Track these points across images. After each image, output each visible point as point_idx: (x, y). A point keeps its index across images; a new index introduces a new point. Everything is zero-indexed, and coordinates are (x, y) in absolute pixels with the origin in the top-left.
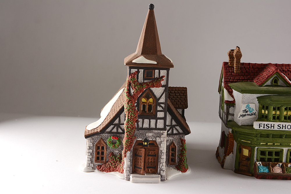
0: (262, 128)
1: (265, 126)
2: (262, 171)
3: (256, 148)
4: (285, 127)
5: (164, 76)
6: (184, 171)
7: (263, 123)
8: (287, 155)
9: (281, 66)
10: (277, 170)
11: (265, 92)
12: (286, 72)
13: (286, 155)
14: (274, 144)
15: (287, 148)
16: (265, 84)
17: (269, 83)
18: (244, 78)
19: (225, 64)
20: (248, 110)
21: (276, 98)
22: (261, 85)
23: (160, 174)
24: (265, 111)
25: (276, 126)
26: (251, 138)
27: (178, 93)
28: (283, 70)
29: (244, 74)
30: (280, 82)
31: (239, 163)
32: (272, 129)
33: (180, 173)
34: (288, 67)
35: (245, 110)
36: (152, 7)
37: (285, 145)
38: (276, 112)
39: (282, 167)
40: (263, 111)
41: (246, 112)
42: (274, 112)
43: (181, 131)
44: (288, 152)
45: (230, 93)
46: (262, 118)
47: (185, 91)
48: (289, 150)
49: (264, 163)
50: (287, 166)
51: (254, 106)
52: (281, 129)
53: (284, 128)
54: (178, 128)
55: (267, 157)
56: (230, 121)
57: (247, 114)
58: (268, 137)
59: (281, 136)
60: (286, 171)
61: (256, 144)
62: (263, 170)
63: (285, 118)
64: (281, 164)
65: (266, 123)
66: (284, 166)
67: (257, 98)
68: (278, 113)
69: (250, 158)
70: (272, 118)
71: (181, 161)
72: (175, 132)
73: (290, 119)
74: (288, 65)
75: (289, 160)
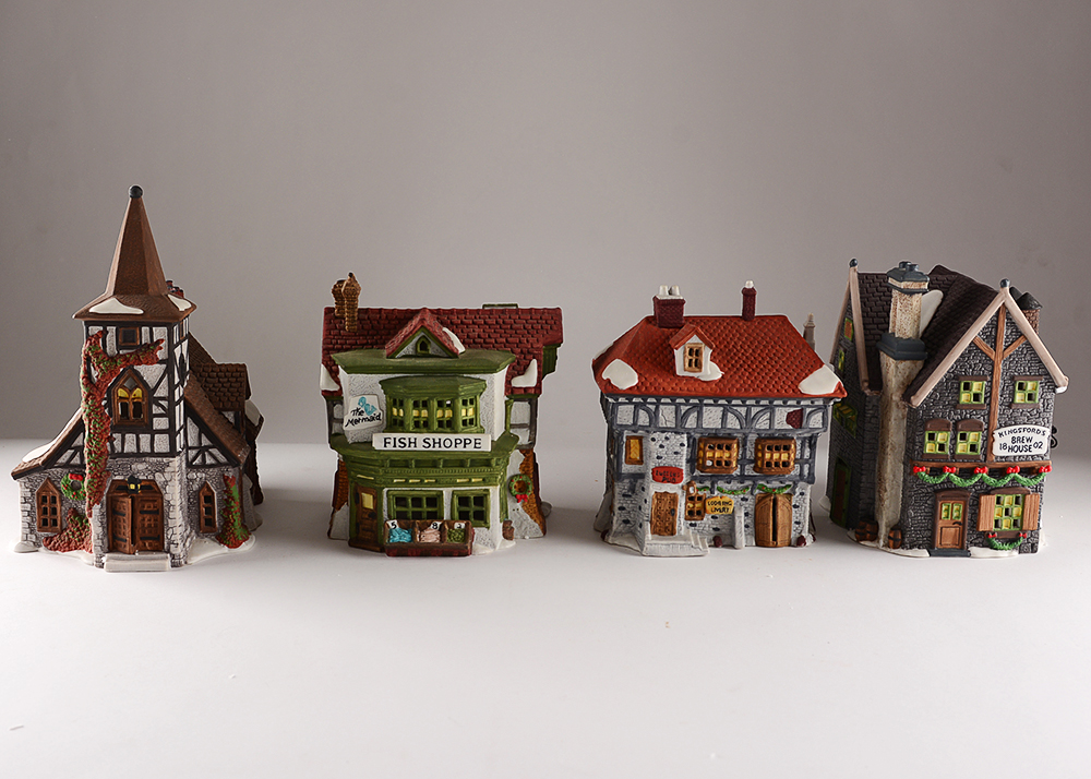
0: (390, 447)
1: (398, 443)
2: (397, 539)
3: (385, 490)
4: (439, 443)
5: (162, 340)
6: (236, 545)
7: (393, 435)
8: (451, 505)
9: (448, 314)
10: (431, 536)
11: (396, 369)
12: (457, 325)
14: (422, 481)
15: (451, 489)
16: (402, 353)
17: (409, 349)
18: (365, 341)
19: (328, 311)
20: (363, 409)
21: (416, 382)
22: (391, 356)
23: (168, 552)
24: (398, 411)
25: (420, 441)
26: (371, 470)
27: (225, 376)
28: (452, 323)
29: (366, 333)
30: (433, 348)
31: (357, 525)
32: (412, 448)
33: (226, 549)
34: (464, 315)
35: (358, 410)
36: (136, 192)
37: (447, 482)
38: (420, 413)
39: (441, 529)
40: (395, 410)
41: (360, 414)
42: (415, 413)
43: (222, 459)
44: (452, 497)
45: (334, 374)
46: (394, 425)
47: (241, 372)
48: (455, 492)
49: (402, 522)
50: (451, 527)
51: (376, 401)
52: (431, 449)
53: (437, 445)
54: (215, 451)
55: (411, 509)
56: (337, 434)
57: (361, 417)
58: (407, 467)
59: (434, 464)
60: (448, 538)
61: (384, 483)
62: (399, 536)
63: (441, 423)
64: (439, 523)
65: (398, 436)
66: (445, 527)
67: (380, 382)
68: (424, 413)
69: (375, 513)
70: (412, 424)
71: (227, 523)
72: (209, 460)
73: (451, 427)
74: (465, 311)
75: (456, 514)
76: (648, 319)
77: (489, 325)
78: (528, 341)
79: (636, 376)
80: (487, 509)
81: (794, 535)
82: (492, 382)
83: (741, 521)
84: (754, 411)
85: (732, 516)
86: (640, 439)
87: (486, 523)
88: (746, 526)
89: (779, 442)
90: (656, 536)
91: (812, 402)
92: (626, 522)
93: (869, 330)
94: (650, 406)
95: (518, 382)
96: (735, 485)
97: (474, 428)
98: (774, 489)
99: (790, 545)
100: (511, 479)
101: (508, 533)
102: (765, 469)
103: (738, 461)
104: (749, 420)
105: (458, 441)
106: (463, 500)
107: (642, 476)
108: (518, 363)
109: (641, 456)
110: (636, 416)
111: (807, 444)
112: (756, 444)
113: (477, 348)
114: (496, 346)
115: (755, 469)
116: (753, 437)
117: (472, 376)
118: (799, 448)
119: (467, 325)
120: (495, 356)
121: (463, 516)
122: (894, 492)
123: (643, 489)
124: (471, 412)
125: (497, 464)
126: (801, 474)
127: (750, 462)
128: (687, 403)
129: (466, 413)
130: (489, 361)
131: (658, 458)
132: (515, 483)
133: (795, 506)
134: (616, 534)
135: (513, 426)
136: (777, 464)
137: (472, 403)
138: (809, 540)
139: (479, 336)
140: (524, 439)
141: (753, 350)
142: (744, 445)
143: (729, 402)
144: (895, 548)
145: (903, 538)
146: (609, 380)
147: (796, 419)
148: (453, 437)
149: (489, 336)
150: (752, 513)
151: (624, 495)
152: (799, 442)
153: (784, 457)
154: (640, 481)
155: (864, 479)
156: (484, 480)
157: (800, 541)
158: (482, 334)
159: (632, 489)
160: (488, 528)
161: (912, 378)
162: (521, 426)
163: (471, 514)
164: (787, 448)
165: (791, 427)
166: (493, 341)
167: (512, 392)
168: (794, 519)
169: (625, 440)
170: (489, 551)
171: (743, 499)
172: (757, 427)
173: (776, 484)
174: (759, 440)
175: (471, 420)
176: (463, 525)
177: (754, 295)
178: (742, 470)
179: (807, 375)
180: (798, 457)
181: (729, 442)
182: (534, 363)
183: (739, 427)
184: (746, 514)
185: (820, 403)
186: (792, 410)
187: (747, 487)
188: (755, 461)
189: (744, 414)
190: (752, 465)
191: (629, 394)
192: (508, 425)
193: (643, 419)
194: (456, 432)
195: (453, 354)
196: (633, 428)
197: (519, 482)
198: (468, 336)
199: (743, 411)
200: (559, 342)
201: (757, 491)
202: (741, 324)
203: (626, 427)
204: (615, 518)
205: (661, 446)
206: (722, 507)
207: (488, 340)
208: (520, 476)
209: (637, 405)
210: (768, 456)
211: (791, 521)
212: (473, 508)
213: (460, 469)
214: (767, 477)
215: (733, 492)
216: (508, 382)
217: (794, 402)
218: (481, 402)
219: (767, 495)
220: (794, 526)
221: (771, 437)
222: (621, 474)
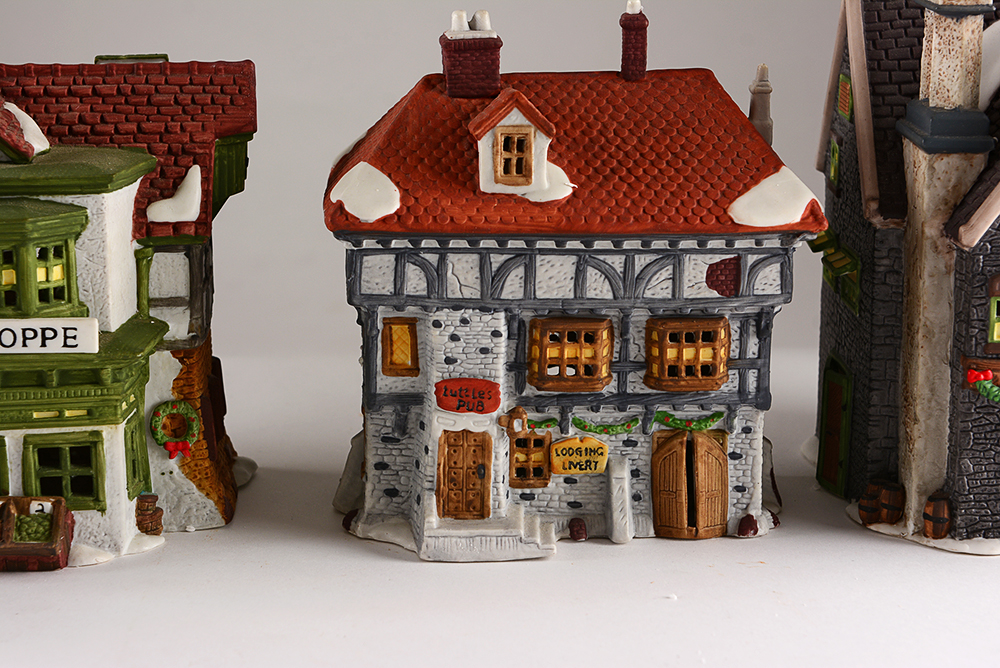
8: (23, 465)
9: (17, 75)
12: (36, 97)
13: (20, 462)
15: (20, 433)
28: (25, 93)
34: (51, 78)
37: (11, 418)
44: (25, 448)
48: (29, 439)
50: (24, 510)
60: (15, 534)
66: (9, 511)
73: (14, 304)
74: (52, 69)
75: (35, 484)
76: (429, 82)
77: (104, 97)
78: (183, 129)
79: (397, 194)
80: (100, 472)
81: (733, 514)
82: (100, 212)
83: (623, 486)
84: (641, 261)
85: (606, 477)
86: (412, 323)
87: (97, 500)
88: (636, 497)
89: (696, 324)
90: (449, 519)
91: (758, 243)
92: (391, 493)
93: (883, 95)
94: (428, 256)
95: (162, 212)
96: (608, 414)
97: (64, 307)
98: (689, 422)
99: (725, 534)
100: (155, 411)
101: (149, 520)
102: (669, 381)
103: (611, 364)
104: (628, 282)
105: (30, 334)
106: (49, 455)
107: (418, 399)
108: (163, 174)
109: (415, 358)
110: (399, 277)
111: (752, 329)
112: (649, 330)
113: (76, 143)
114: (116, 140)
115: (647, 380)
116: (639, 316)
117: (58, 199)
118: (735, 336)
119: (58, 97)
120: (106, 160)
121: (50, 488)
122: (932, 423)
123: (422, 426)
124: (57, 273)
125: (115, 380)
126: (742, 390)
127: (638, 366)
128: (502, 250)
129: (46, 274)
130: (91, 168)
131: (449, 361)
132: (163, 419)
133: (734, 456)
134: (375, 518)
135: (155, 303)
136: (690, 370)
137: (58, 253)
138: (765, 523)
139: (82, 120)
140: (179, 326)
141: (640, 141)
142: (624, 332)
143: (588, 244)
144: (937, 536)
145: (953, 516)
146: (340, 205)
147: (727, 277)
148: (17, 325)
149: (103, 120)
150: (646, 470)
151: (386, 439)
152: (735, 326)
153: (705, 355)
154: (414, 410)
155: (875, 398)
156: (90, 413)
157: (746, 526)
158: (88, 116)
159: (402, 426)
160: (103, 510)
161: (964, 189)
162: (172, 302)
163: (67, 482)
164: (710, 338)
165: (715, 294)
166: (111, 128)
167: (149, 233)
168: (732, 482)
169: (380, 326)
170: (106, 557)
171: (628, 443)
172: (648, 294)
173: (691, 411)
174: (654, 321)
175: (59, 293)
176: (48, 506)
177: (644, 28)
178: (622, 383)
179: (747, 188)
180: (735, 354)
181: (592, 326)
182: (195, 174)
183: (610, 296)
184: (635, 473)
185: (774, 243)
186: (717, 258)
187: (634, 419)
188: (646, 364)
189: (619, 269)
190: (642, 373)
191: (383, 231)
192: (145, 299)
193: (415, 282)
194: (25, 315)
195: (20, 155)
196: (395, 302)
197: (172, 417)
198: (58, 120)
199: (617, 262)
200: (248, 129)
201: (654, 427)
202: (618, 87)
203: (380, 299)
204: (369, 487)
205: (454, 338)
206: (584, 459)
207: (99, 128)
208: (174, 404)
209: (401, 256)
210: (671, 353)
211: (724, 484)
212: (68, 471)
213: (39, 392)
214: (673, 396)
215: (606, 429)
216: (140, 212)
217: (718, 243)
218: (79, 252)
219: (676, 432)
220: (733, 496)
221: (678, 316)
222: (375, 395)
